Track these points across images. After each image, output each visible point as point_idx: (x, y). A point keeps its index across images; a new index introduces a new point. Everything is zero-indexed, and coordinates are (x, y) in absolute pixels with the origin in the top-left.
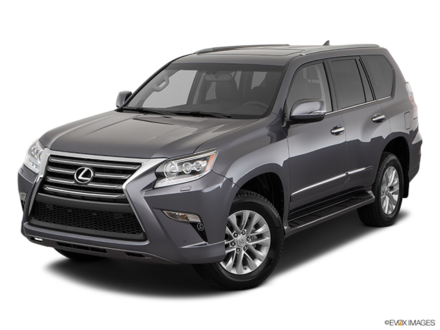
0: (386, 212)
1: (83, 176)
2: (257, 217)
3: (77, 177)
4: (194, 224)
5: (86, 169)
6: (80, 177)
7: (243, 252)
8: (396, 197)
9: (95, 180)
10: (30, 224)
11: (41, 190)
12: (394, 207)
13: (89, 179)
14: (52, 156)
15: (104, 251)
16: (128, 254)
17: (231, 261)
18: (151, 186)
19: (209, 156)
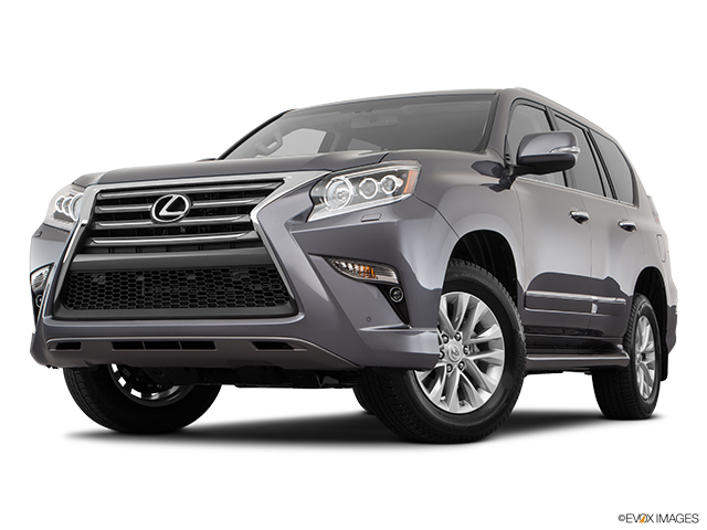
0: (641, 392)
1: (168, 210)
2: (482, 308)
3: (157, 215)
4: (384, 288)
5: (175, 197)
6: (164, 212)
7: (459, 372)
8: (652, 373)
9: (193, 213)
10: (54, 318)
11: (82, 248)
12: (651, 389)
13: (181, 213)
14: (102, 192)
15: (210, 345)
16: (260, 345)
17: (439, 386)
18: (303, 217)
19: (406, 171)
